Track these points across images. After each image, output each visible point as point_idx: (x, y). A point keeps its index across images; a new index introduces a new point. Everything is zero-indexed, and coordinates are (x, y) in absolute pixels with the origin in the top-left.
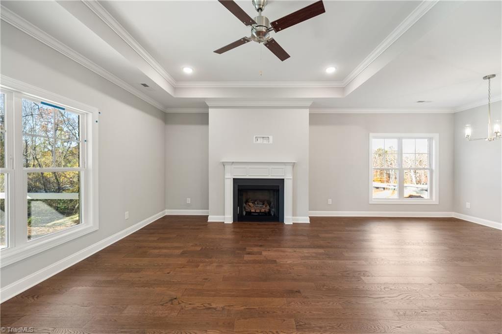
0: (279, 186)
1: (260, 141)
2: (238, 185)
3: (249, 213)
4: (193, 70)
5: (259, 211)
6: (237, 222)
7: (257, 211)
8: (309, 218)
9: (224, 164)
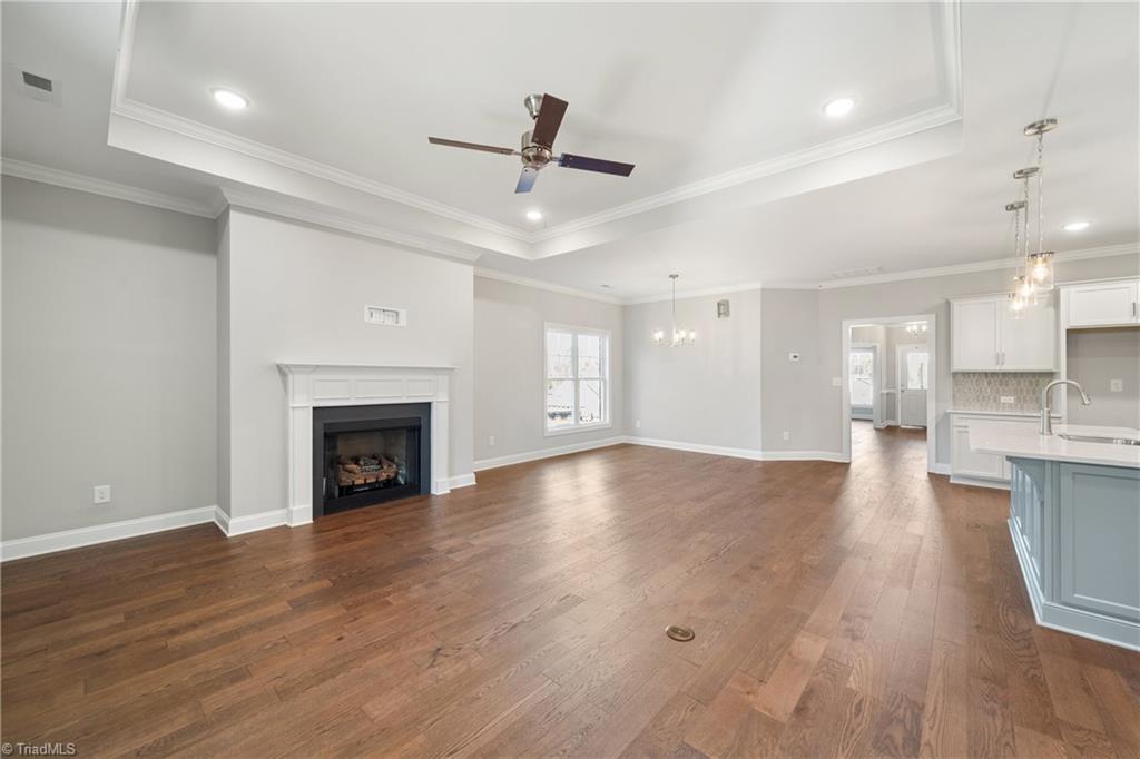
0: (420, 419)
1: (378, 318)
2: (325, 424)
3: (349, 490)
4: (248, 103)
5: (374, 480)
6: (322, 518)
7: (368, 481)
8: (473, 475)
9: (282, 371)
